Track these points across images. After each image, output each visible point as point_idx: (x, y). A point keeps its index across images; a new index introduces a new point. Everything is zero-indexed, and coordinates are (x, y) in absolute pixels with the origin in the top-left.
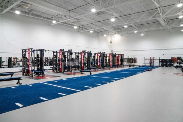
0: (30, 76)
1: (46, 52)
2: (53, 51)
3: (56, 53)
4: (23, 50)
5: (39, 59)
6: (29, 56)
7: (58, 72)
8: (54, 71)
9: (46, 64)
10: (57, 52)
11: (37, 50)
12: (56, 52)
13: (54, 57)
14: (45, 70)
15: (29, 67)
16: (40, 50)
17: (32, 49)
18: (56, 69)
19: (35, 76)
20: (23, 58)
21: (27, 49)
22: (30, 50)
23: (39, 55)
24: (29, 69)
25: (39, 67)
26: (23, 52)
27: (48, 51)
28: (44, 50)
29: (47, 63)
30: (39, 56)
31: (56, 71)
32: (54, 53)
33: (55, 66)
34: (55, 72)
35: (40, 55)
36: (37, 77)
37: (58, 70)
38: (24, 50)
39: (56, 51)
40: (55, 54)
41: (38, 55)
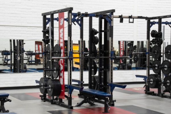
0: (64, 106)
1: (121, 21)
2: (148, 19)
3: (160, 23)
4: (44, 15)
5: (97, 46)
6: (61, 35)
7: (163, 96)
8: (151, 90)
9: (125, 62)
10: (163, 20)
11: (91, 16)
12: (157, 20)
13: (151, 39)
14: (113, 86)
15: (61, 74)
16: (101, 15)
17: (70, 10)
18: (157, 84)
19: (79, 105)
20: (46, 40)
21: (55, 12)
22: (66, 15)
23: (96, 33)
24: (61, 80)
25: (97, 74)
26: (45, 24)
27: (130, 17)
28: (115, 14)
29: (128, 61)
30: (97, 35)
31: (156, 90)
32: (150, 25)
33: (152, 72)
34: (153, 94)
35: (101, 31)
36: (88, 109)
37: (163, 88)
38: (48, 14)
39: (160, 18)
40: (155, 28)
41: (92, 32)
